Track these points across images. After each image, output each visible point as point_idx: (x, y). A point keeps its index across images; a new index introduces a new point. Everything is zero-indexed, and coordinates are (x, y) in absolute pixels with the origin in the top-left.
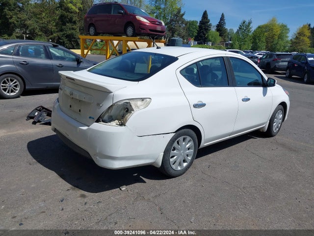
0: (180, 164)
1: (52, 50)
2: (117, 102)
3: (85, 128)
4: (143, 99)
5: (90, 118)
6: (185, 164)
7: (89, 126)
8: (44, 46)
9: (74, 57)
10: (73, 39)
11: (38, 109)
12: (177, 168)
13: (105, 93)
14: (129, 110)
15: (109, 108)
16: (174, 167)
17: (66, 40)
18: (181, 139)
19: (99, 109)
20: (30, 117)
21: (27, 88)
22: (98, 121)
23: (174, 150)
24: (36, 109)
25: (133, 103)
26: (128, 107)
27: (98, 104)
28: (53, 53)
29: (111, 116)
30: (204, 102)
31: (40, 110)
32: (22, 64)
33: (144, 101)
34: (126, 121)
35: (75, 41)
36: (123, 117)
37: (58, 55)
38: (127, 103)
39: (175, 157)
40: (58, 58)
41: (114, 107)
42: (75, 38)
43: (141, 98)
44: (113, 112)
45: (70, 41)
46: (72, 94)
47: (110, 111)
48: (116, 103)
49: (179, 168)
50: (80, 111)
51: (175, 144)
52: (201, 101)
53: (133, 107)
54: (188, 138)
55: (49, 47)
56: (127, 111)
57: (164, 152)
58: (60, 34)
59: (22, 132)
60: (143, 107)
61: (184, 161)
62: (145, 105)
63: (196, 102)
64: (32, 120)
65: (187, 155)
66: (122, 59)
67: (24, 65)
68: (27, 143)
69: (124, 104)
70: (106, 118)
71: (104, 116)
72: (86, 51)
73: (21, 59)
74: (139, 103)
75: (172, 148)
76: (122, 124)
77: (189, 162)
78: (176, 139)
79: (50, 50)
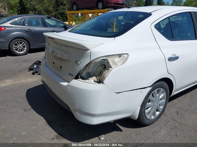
0: (154, 114)
1: (47, 21)
2: (95, 59)
3: (65, 84)
4: (120, 55)
5: (70, 74)
6: (158, 113)
7: (69, 82)
8: (42, 18)
9: (63, 25)
10: (64, 16)
11: (36, 63)
12: (151, 117)
13: (82, 50)
14: (107, 67)
15: (87, 65)
16: (148, 117)
17: (59, 16)
18: (156, 91)
19: (78, 66)
20: (31, 69)
21: (31, 48)
22: (76, 78)
23: (149, 102)
24: (35, 63)
25: (110, 60)
26: (106, 64)
27: (77, 62)
28: (48, 23)
29: (89, 73)
30: (177, 55)
31: (37, 64)
32: (27, 31)
33: (122, 57)
34: (104, 78)
35: (65, 17)
36: (100, 73)
37: (52, 24)
38: (104, 60)
39: (149, 109)
40: (51, 26)
41: (91, 64)
42: (65, 15)
43: (119, 55)
44: (90, 69)
45: (63, 17)
46: (53, 52)
47: (87, 68)
48: (93, 60)
49: (153, 117)
50: (61, 67)
51: (151, 97)
52: (175, 55)
53: (111, 64)
54: (162, 90)
55: (45, 19)
56: (105, 68)
57: (141, 106)
58: (56, 13)
59: (23, 81)
60: (121, 64)
61: (157, 110)
62: (123, 61)
63: (170, 56)
64: (32, 72)
65: (160, 105)
66: (97, 20)
67: (28, 32)
68: (26, 90)
69: (101, 62)
70: (84, 74)
71: (82, 72)
72: (71, 22)
73: (26, 28)
74: (117, 59)
75: (148, 101)
76: (100, 82)
77: (161, 111)
78: (151, 92)
79: (46, 21)
